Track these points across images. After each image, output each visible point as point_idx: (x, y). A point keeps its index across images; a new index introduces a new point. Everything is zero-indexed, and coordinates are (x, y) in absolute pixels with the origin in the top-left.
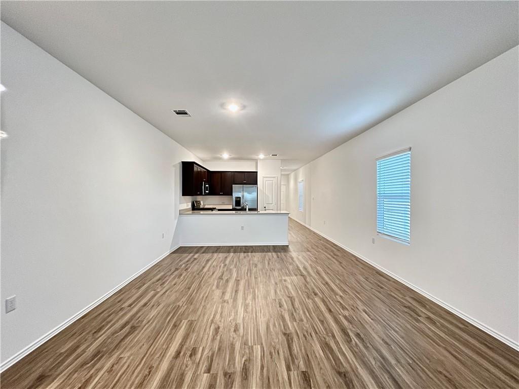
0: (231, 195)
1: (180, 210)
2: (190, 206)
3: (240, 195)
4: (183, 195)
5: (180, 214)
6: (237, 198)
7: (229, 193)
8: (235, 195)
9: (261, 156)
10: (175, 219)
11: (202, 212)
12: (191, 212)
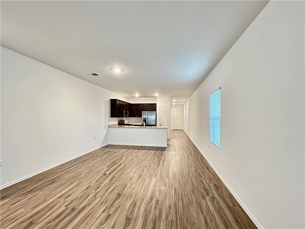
0: (141, 117)
1: (108, 125)
2: (117, 123)
3: (145, 117)
4: (111, 117)
5: (108, 127)
6: (144, 118)
7: (140, 116)
8: (144, 116)
9: (157, 95)
10: (105, 130)
11: (125, 126)
12: (117, 126)
